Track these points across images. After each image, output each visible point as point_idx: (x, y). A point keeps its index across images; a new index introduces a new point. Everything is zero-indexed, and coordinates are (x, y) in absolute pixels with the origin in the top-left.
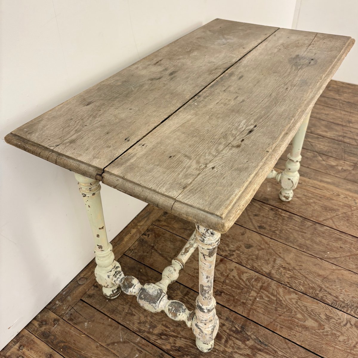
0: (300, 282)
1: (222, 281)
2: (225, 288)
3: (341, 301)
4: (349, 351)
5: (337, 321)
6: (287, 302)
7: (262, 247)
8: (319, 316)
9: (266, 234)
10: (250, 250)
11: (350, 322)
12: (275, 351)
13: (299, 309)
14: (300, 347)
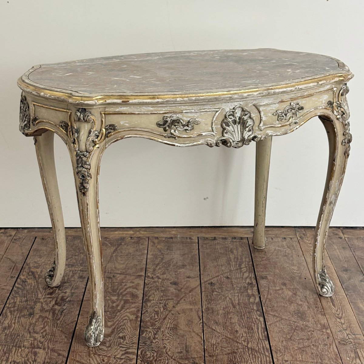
0: (155, 317)
1: (114, 281)
2: (108, 284)
3: (152, 341)
4: (91, 352)
5: (123, 342)
6: (120, 315)
7: (183, 290)
8: (119, 333)
9: (205, 288)
10: (171, 285)
11: (128, 349)
12: (59, 319)
13: (118, 322)
14: (73, 329)
